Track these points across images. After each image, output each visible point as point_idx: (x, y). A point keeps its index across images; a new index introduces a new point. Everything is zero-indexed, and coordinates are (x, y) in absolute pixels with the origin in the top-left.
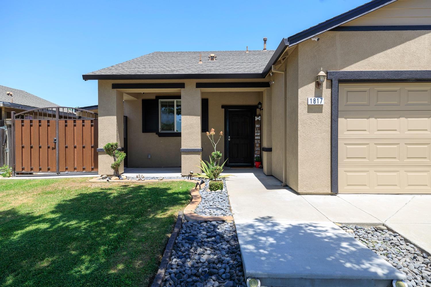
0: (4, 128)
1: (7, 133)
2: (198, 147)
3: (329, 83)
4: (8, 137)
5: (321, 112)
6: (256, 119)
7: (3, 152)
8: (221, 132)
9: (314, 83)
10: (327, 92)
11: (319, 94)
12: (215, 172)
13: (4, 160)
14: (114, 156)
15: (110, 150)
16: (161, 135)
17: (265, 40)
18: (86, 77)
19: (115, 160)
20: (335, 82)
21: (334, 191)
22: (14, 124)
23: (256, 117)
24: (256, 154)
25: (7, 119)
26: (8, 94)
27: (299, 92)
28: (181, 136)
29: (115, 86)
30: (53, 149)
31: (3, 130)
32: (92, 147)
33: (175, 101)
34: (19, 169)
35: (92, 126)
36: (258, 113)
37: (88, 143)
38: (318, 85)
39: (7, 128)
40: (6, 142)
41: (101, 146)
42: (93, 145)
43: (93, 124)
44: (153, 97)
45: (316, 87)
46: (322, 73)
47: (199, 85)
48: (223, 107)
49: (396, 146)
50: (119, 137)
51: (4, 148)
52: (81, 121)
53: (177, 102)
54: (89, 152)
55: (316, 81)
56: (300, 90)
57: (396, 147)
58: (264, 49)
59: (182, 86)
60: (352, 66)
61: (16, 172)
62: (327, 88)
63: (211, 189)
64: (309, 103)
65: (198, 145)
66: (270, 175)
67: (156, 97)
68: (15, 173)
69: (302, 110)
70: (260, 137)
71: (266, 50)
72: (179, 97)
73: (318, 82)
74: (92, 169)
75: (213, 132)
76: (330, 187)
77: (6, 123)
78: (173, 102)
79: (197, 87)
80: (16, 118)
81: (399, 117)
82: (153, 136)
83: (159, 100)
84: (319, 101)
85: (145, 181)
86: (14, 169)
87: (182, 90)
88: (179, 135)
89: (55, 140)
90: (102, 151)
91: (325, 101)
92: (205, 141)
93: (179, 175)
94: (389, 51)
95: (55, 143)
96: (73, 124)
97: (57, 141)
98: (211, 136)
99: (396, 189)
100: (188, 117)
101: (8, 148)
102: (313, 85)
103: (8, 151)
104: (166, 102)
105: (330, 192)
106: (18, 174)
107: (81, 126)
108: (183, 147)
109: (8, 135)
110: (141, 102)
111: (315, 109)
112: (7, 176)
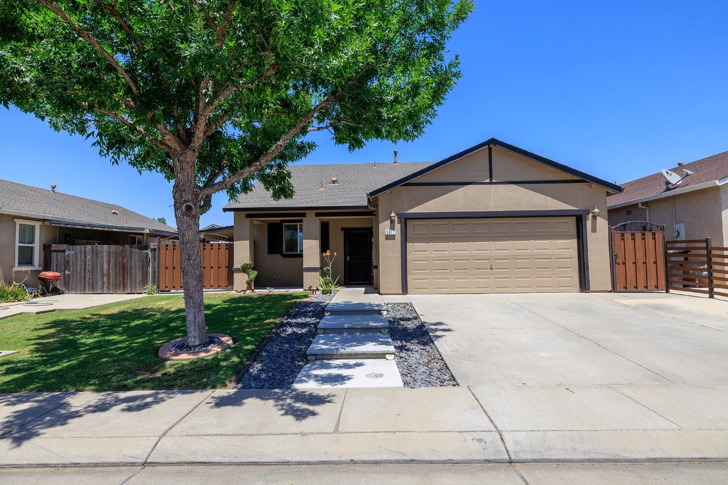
0: (149, 251)
1: (150, 256)
2: (317, 266)
3: (399, 220)
4: (151, 259)
5: (395, 239)
7: (146, 273)
8: (335, 253)
10: (398, 226)
11: (392, 228)
12: (325, 281)
13: (147, 280)
14: (248, 273)
15: (244, 269)
16: (285, 256)
17: (396, 153)
18: (225, 210)
19: (249, 277)
20: (403, 220)
21: (405, 291)
26: (114, 213)
27: (380, 227)
28: (302, 257)
29: (248, 216)
31: (147, 253)
32: (226, 267)
33: (298, 224)
34: (162, 287)
35: (226, 249)
37: (224, 263)
38: (392, 222)
40: (149, 264)
41: (237, 265)
42: (227, 265)
44: (279, 222)
45: (390, 223)
46: (393, 214)
47: (317, 215)
48: (342, 229)
49: (446, 262)
50: (251, 260)
51: (147, 269)
53: (300, 225)
54: (224, 272)
55: (390, 220)
56: (380, 225)
59: (304, 215)
60: (413, 209)
61: (160, 289)
62: (398, 223)
63: (323, 294)
64: (386, 234)
65: (317, 264)
68: (159, 291)
69: (382, 238)
71: (396, 164)
72: (301, 221)
74: (226, 286)
75: (328, 253)
76: (402, 289)
77: (150, 247)
78: (296, 225)
79: (316, 216)
81: (448, 242)
82: (278, 257)
83: (284, 224)
84: (393, 233)
86: (158, 287)
87: (304, 218)
88: (301, 256)
90: (238, 270)
91: (397, 232)
92: (323, 262)
93: (302, 290)
96: (210, 247)
98: (327, 256)
100: (309, 240)
101: (150, 269)
102: (388, 222)
103: (150, 272)
104: (290, 226)
105: (401, 293)
106: (163, 291)
107: (218, 249)
108: (305, 266)
109: (152, 257)
110: (267, 225)
111: (390, 237)
112: (151, 294)
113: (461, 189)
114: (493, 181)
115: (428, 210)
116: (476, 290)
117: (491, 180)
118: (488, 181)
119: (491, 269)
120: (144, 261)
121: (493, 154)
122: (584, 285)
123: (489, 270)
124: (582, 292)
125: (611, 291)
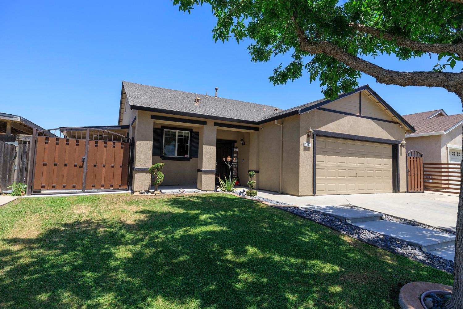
0: (16, 144)
1: (17, 149)
2: (214, 169)
3: (313, 136)
4: (18, 153)
5: (309, 151)
6: (235, 150)
7: (10, 169)
9: (306, 135)
10: (311, 140)
11: (308, 141)
13: (10, 178)
16: (165, 159)
17: (216, 90)
20: (315, 135)
21: (314, 193)
22: (35, 140)
23: (234, 149)
24: (234, 175)
25: (20, 135)
27: (300, 139)
30: (80, 167)
31: (13, 146)
34: (35, 188)
35: (122, 148)
36: (235, 146)
39: (19, 144)
40: (15, 158)
42: (121, 165)
43: (123, 146)
45: (307, 137)
51: (11, 165)
52: (112, 143)
55: (307, 134)
56: (300, 138)
57: (334, 171)
58: (216, 96)
59: (205, 123)
60: (321, 128)
61: (33, 190)
62: (312, 138)
64: (305, 146)
66: (257, 188)
67: (162, 127)
68: (31, 191)
69: (301, 149)
70: (237, 163)
73: (308, 134)
74: (120, 186)
76: (312, 191)
77: (18, 139)
78: (175, 132)
80: (39, 135)
83: (164, 129)
85: (185, 194)
86: (31, 187)
89: (84, 159)
91: (310, 145)
94: (334, 123)
95: (83, 162)
96: (103, 145)
97: (85, 160)
99: (335, 192)
101: (16, 165)
102: (306, 136)
103: (16, 168)
104: (169, 132)
105: (312, 194)
106: (35, 192)
107: (113, 147)
111: (307, 149)
112: (19, 195)
113: (345, 118)
114: (361, 115)
115: (329, 130)
116: (349, 192)
117: (360, 114)
118: (358, 114)
119: (356, 176)
120: (7, 154)
121: (361, 96)
122: (396, 188)
123: (355, 178)
124: (396, 192)
125: (405, 192)
